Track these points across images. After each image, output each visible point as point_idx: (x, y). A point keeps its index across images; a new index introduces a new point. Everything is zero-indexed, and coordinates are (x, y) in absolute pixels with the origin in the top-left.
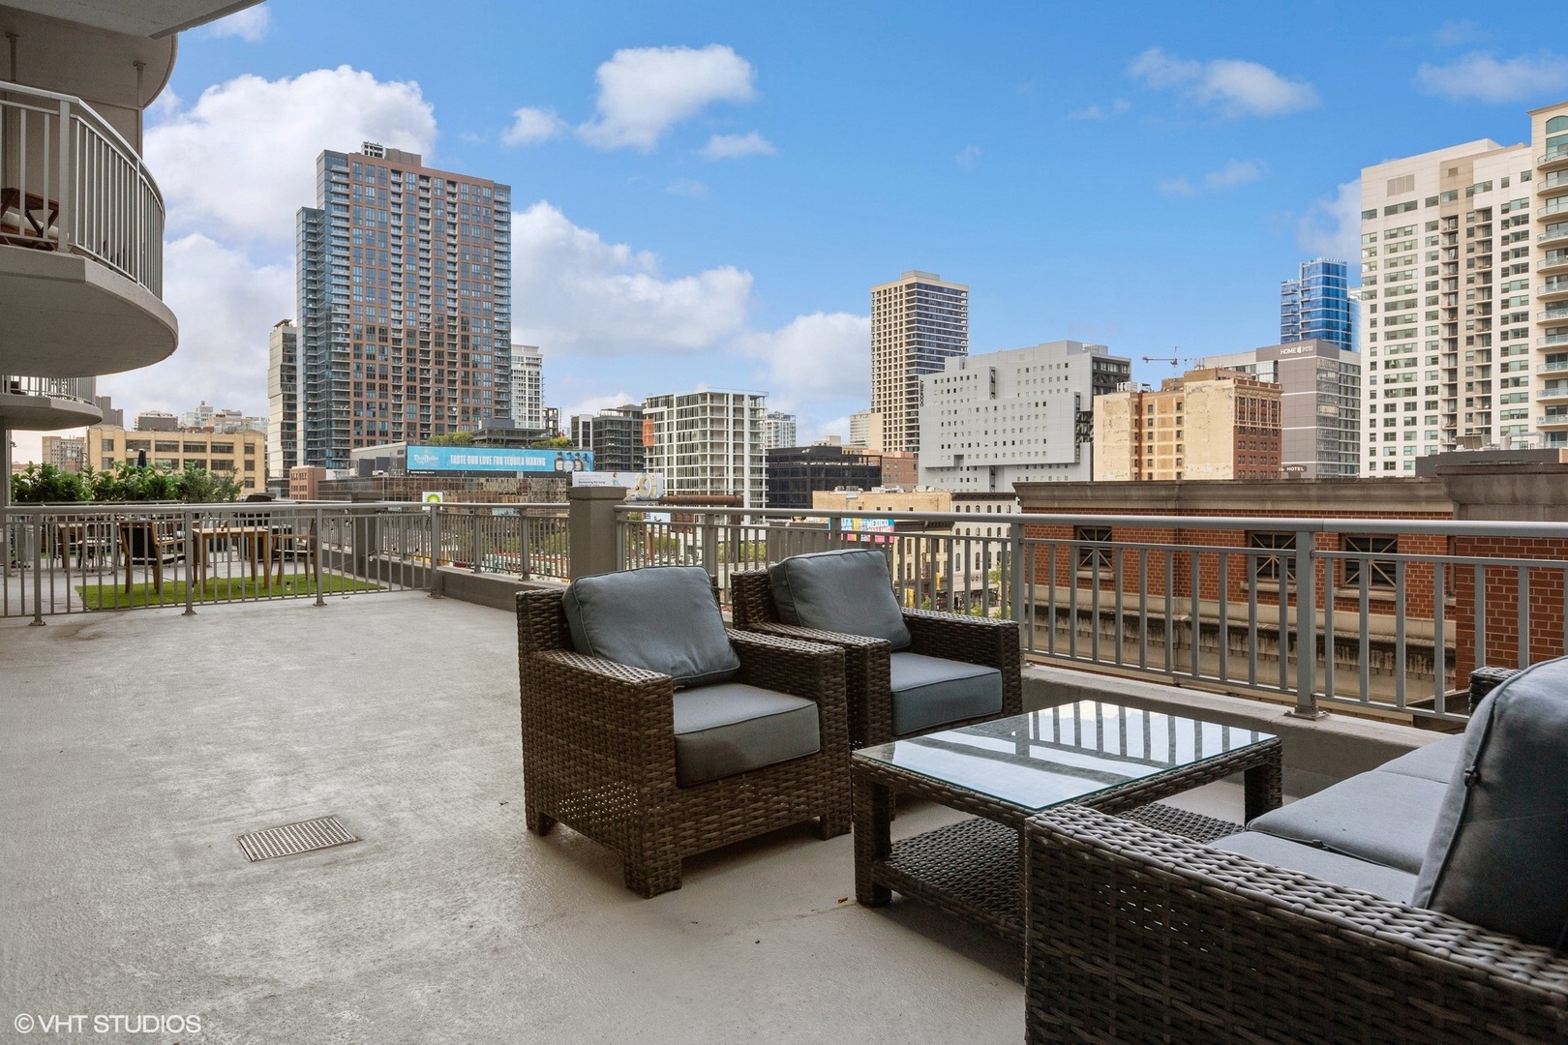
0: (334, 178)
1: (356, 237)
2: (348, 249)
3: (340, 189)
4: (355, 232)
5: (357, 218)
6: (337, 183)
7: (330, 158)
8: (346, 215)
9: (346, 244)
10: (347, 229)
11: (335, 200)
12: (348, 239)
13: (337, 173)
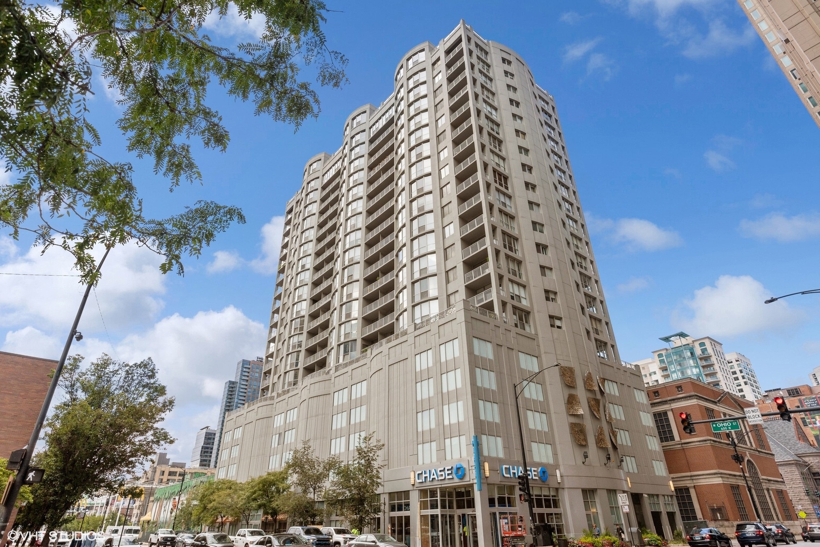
0: (244, 370)
1: (249, 392)
2: (245, 396)
3: (246, 374)
4: (249, 390)
5: (250, 385)
6: (245, 372)
7: (245, 362)
8: (247, 384)
9: (245, 395)
10: (246, 389)
11: (243, 378)
12: (245, 393)
13: (246, 368)
